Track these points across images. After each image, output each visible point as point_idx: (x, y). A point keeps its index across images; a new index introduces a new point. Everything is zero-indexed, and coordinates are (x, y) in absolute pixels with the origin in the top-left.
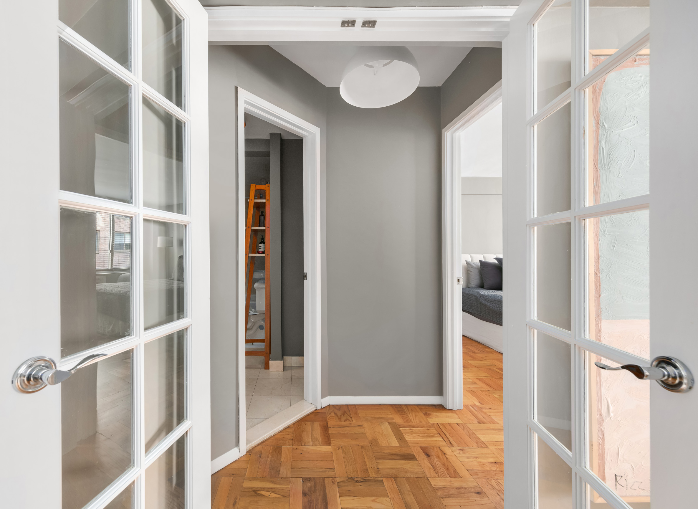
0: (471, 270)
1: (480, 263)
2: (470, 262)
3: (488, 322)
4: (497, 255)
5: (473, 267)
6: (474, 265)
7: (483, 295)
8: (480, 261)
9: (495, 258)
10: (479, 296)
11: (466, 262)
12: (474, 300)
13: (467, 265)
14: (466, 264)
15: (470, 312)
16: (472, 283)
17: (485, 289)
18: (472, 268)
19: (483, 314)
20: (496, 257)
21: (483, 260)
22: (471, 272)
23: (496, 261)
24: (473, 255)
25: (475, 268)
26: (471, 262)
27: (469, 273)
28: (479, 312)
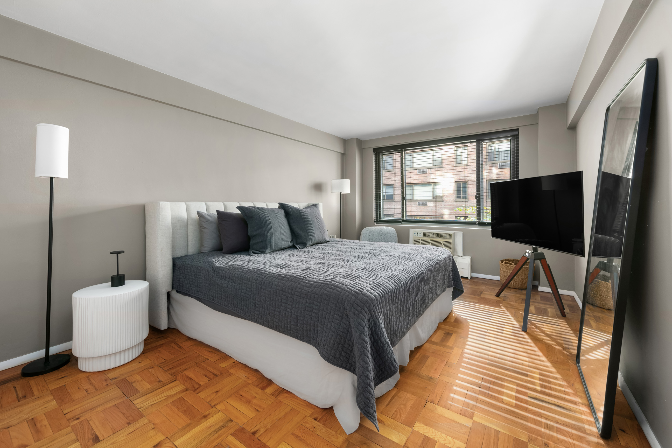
0: (205, 226)
1: (217, 214)
2: (203, 214)
3: (224, 313)
4: (241, 203)
5: (208, 220)
6: (209, 218)
7: (217, 267)
8: (217, 211)
9: (238, 208)
10: (211, 270)
11: (198, 213)
12: (205, 276)
13: (199, 219)
14: (198, 216)
15: (199, 298)
16: (205, 246)
17: (223, 253)
18: (207, 222)
19: (218, 300)
20: (239, 206)
21: (222, 210)
22: (205, 228)
23: (238, 212)
24: (210, 203)
25: (211, 222)
26: (205, 214)
27: (203, 230)
28: (212, 298)
